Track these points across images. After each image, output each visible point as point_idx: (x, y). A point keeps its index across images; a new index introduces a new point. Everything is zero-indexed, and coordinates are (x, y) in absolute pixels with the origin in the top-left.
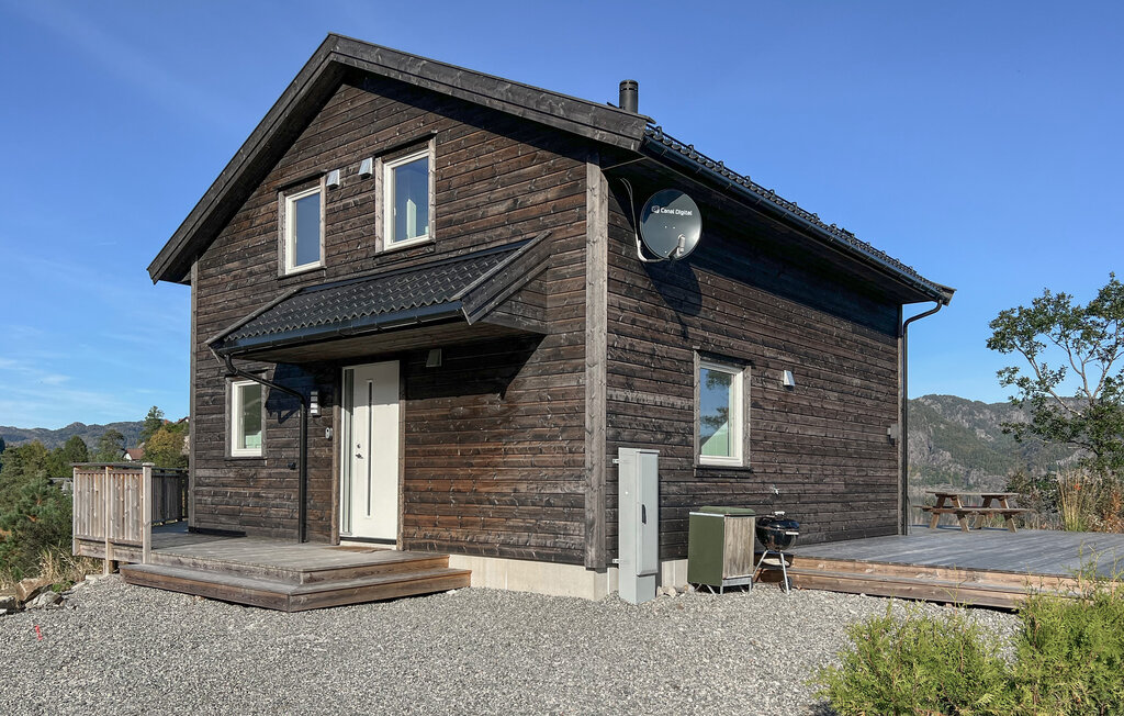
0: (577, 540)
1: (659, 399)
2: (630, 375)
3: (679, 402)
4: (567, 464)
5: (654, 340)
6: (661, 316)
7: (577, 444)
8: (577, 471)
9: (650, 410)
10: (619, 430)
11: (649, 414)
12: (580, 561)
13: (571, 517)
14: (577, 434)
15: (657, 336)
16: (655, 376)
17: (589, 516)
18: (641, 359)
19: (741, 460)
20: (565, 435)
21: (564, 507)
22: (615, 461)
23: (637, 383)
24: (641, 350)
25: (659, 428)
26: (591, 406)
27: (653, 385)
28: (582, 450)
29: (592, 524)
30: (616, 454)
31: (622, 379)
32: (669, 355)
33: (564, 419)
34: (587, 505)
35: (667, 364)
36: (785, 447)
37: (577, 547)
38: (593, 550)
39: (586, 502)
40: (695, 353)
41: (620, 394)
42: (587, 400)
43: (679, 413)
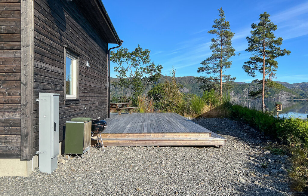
0: (15, 145)
1: (53, 68)
2: (42, 55)
3: (59, 70)
4: (7, 102)
5: (51, 39)
6: (53, 28)
7: (14, 91)
8: (14, 106)
9: (50, 73)
10: (38, 83)
11: (50, 75)
12: (18, 156)
13: (10, 132)
14: (14, 84)
15: (52, 37)
16: (52, 57)
17: (24, 131)
18: (47, 47)
19: (76, 96)
20: (4, 85)
21: (4, 127)
22: (37, 100)
23: (45, 59)
24: (47, 43)
25: (53, 83)
26: (25, 70)
27: (51, 61)
28: (18, 94)
29: (27, 135)
30: (37, 96)
31: (39, 56)
32: (57, 48)
33: (4, 76)
34: (23, 125)
35: (55, 51)
36: (87, 90)
37: (15, 149)
38: (27, 150)
39: (22, 123)
40: (65, 48)
41: (39, 64)
42: (22, 66)
43: (60, 76)
